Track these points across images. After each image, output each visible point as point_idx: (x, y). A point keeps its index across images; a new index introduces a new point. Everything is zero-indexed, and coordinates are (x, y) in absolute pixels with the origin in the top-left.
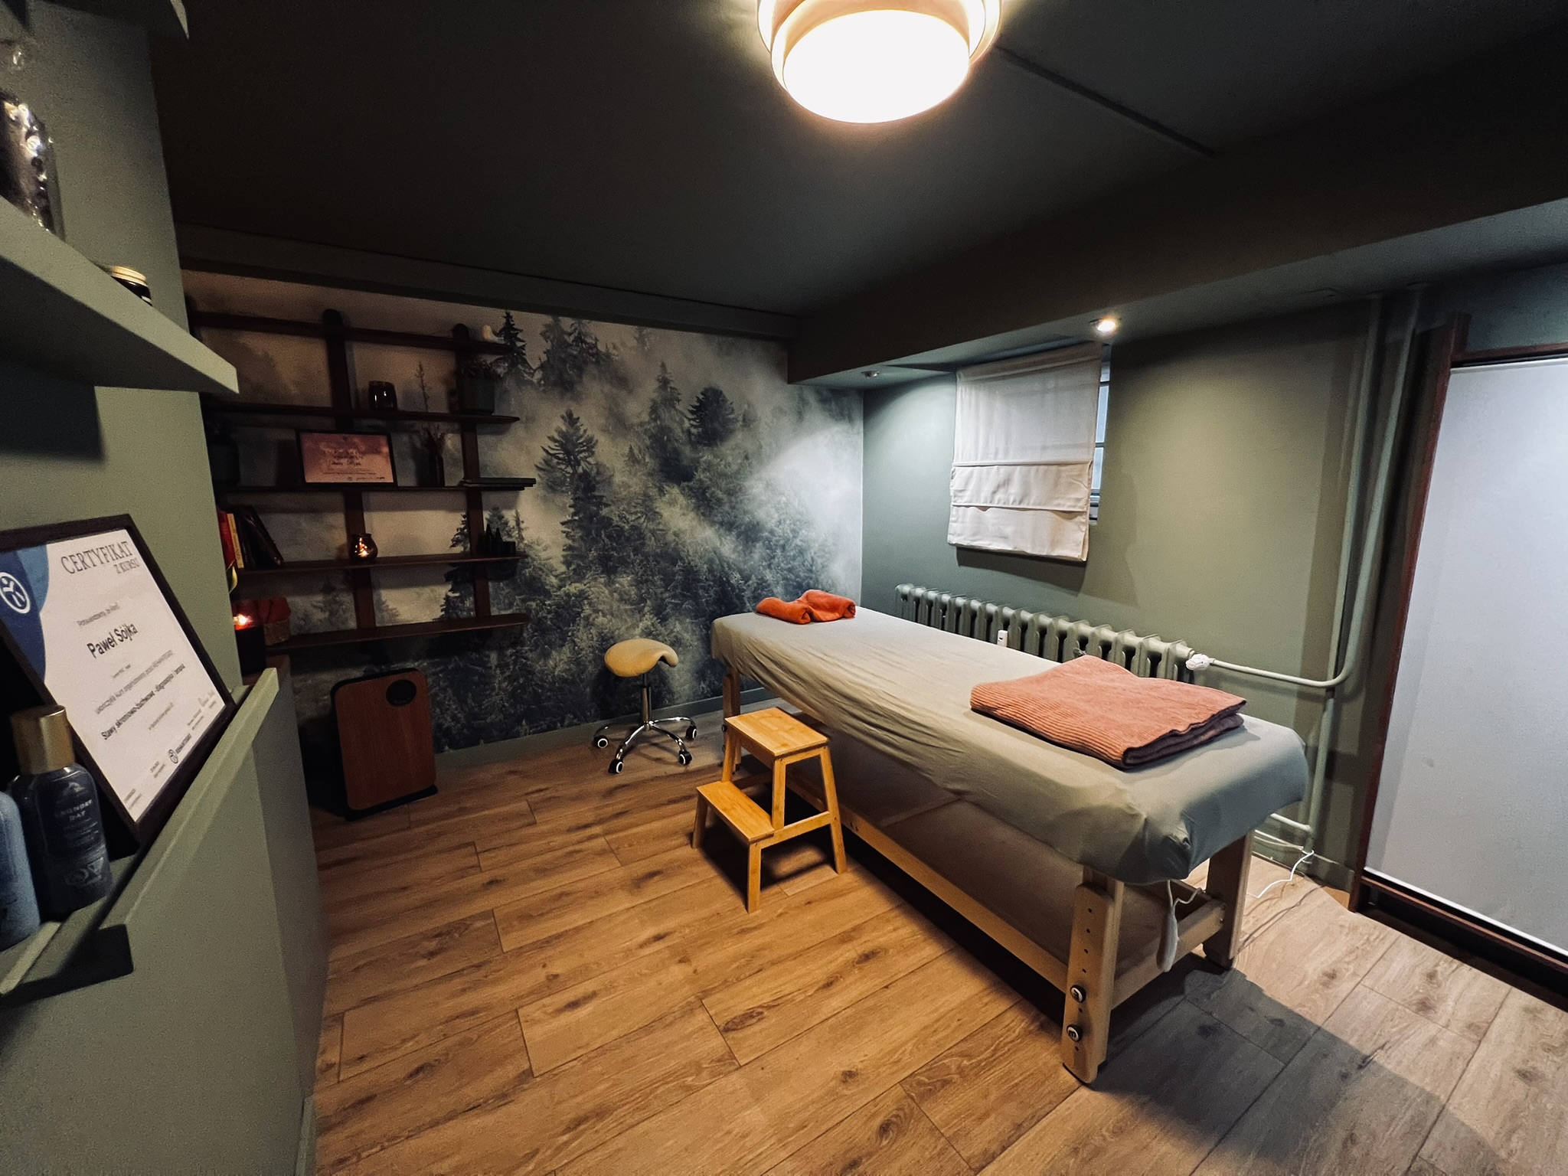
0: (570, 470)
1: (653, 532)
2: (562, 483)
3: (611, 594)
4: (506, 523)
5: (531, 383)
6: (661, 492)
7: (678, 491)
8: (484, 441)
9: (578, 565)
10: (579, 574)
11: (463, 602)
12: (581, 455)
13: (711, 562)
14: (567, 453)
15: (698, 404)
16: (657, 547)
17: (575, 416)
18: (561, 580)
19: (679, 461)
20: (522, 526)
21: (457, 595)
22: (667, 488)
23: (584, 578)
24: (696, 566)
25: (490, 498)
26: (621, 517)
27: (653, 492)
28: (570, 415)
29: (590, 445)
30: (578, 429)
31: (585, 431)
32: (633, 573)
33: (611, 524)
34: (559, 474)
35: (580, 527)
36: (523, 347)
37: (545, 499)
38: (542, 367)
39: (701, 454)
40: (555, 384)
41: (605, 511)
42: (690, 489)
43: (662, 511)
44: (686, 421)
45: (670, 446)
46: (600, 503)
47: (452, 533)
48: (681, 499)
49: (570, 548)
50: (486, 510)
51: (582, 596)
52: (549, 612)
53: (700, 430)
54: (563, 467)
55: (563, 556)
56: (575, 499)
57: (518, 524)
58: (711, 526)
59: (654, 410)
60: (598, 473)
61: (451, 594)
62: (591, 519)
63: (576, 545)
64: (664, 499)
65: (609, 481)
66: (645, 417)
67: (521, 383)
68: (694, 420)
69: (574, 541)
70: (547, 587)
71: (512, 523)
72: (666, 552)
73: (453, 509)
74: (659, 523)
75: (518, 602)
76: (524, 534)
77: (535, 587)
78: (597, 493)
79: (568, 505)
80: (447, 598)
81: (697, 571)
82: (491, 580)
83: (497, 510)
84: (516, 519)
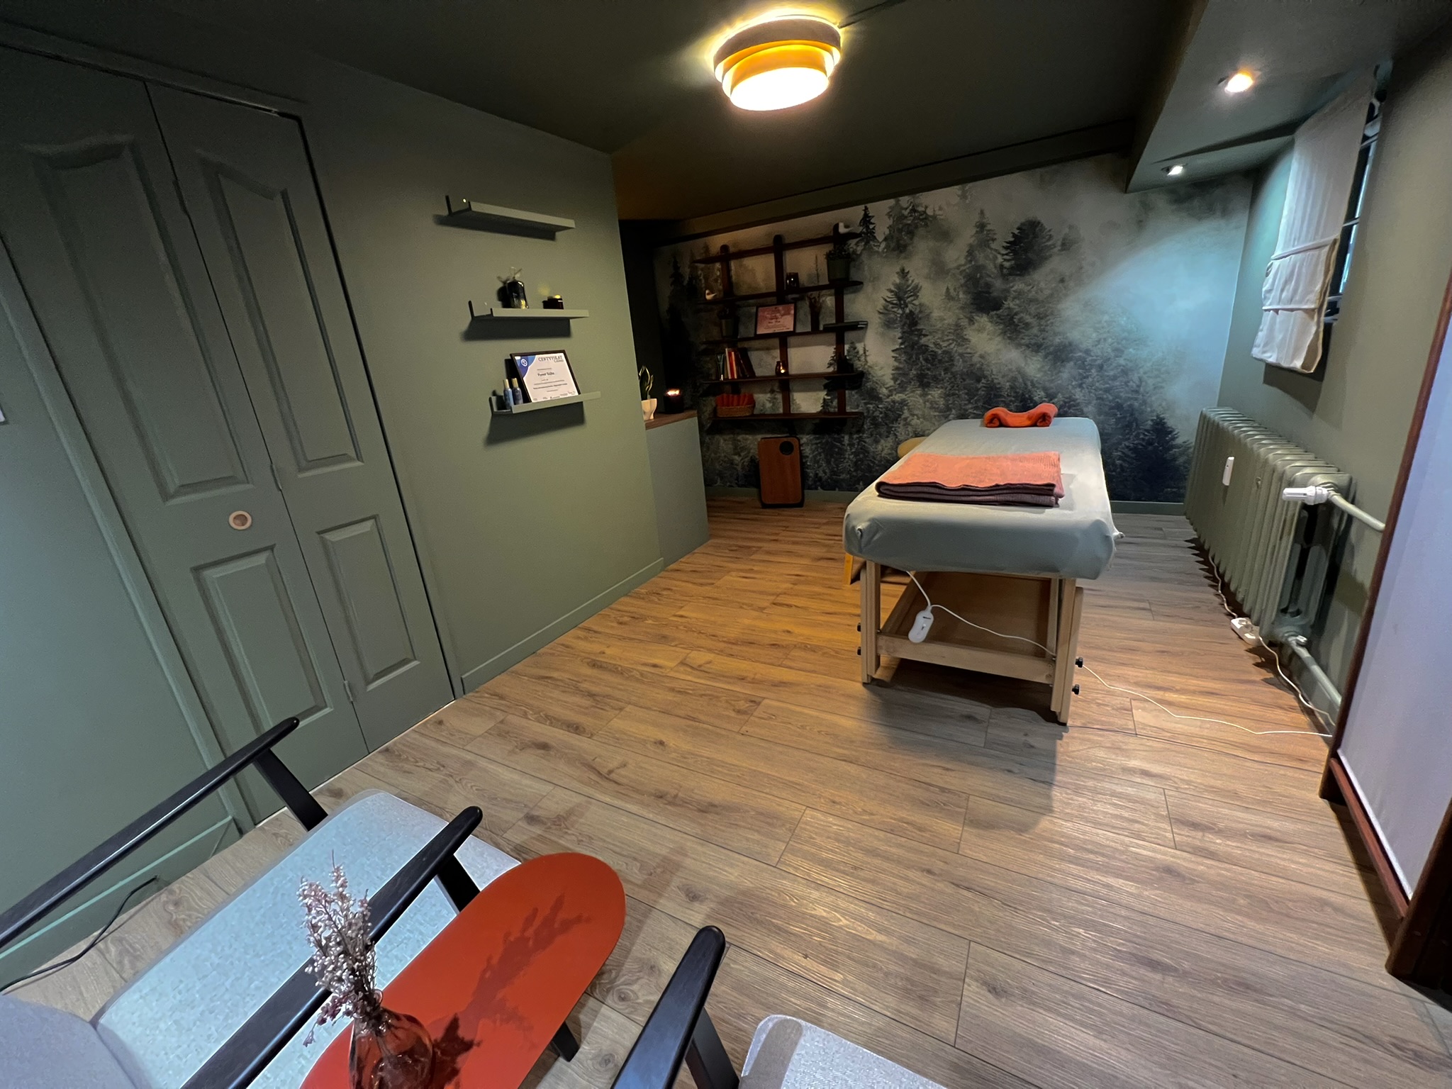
0: (900, 311)
1: (961, 355)
2: (894, 321)
3: (925, 403)
4: (858, 352)
5: (878, 252)
6: (971, 321)
7: (986, 319)
8: (847, 298)
9: (902, 381)
10: (902, 387)
11: (832, 402)
12: (909, 299)
13: (1014, 379)
14: (900, 299)
15: (1012, 239)
16: (964, 367)
17: (906, 271)
18: (890, 391)
19: (989, 293)
20: (867, 353)
21: (829, 397)
22: (977, 318)
23: (905, 390)
24: (999, 383)
25: (849, 336)
26: (936, 344)
27: (964, 322)
28: (903, 270)
29: (916, 291)
30: (907, 280)
31: (913, 281)
32: (942, 388)
33: (927, 350)
34: (892, 316)
35: (905, 352)
36: (873, 229)
37: (883, 335)
38: (885, 239)
39: (1011, 285)
40: (894, 250)
41: (923, 340)
42: (999, 316)
43: (971, 338)
44: (999, 256)
45: (982, 282)
46: (921, 334)
47: (828, 359)
48: (989, 326)
49: (897, 368)
50: (847, 344)
51: (903, 403)
52: (881, 413)
53: (1013, 262)
54: (895, 310)
55: (893, 374)
56: (903, 332)
57: (865, 353)
58: (1017, 349)
59: (970, 253)
60: (921, 312)
61: (826, 397)
62: (913, 348)
63: (901, 366)
64: (973, 327)
65: (928, 316)
66: (962, 261)
67: (872, 253)
68: (1006, 254)
69: (900, 363)
70: (880, 396)
71: (861, 352)
72: (972, 372)
73: (830, 345)
74: (967, 348)
75: (863, 404)
76: (868, 359)
77: (873, 396)
78: (918, 327)
79: (897, 337)
80: (824, 399)
81: (999, 388)
82: (847, 389)
83: (852, 343)
84: (864, 349)
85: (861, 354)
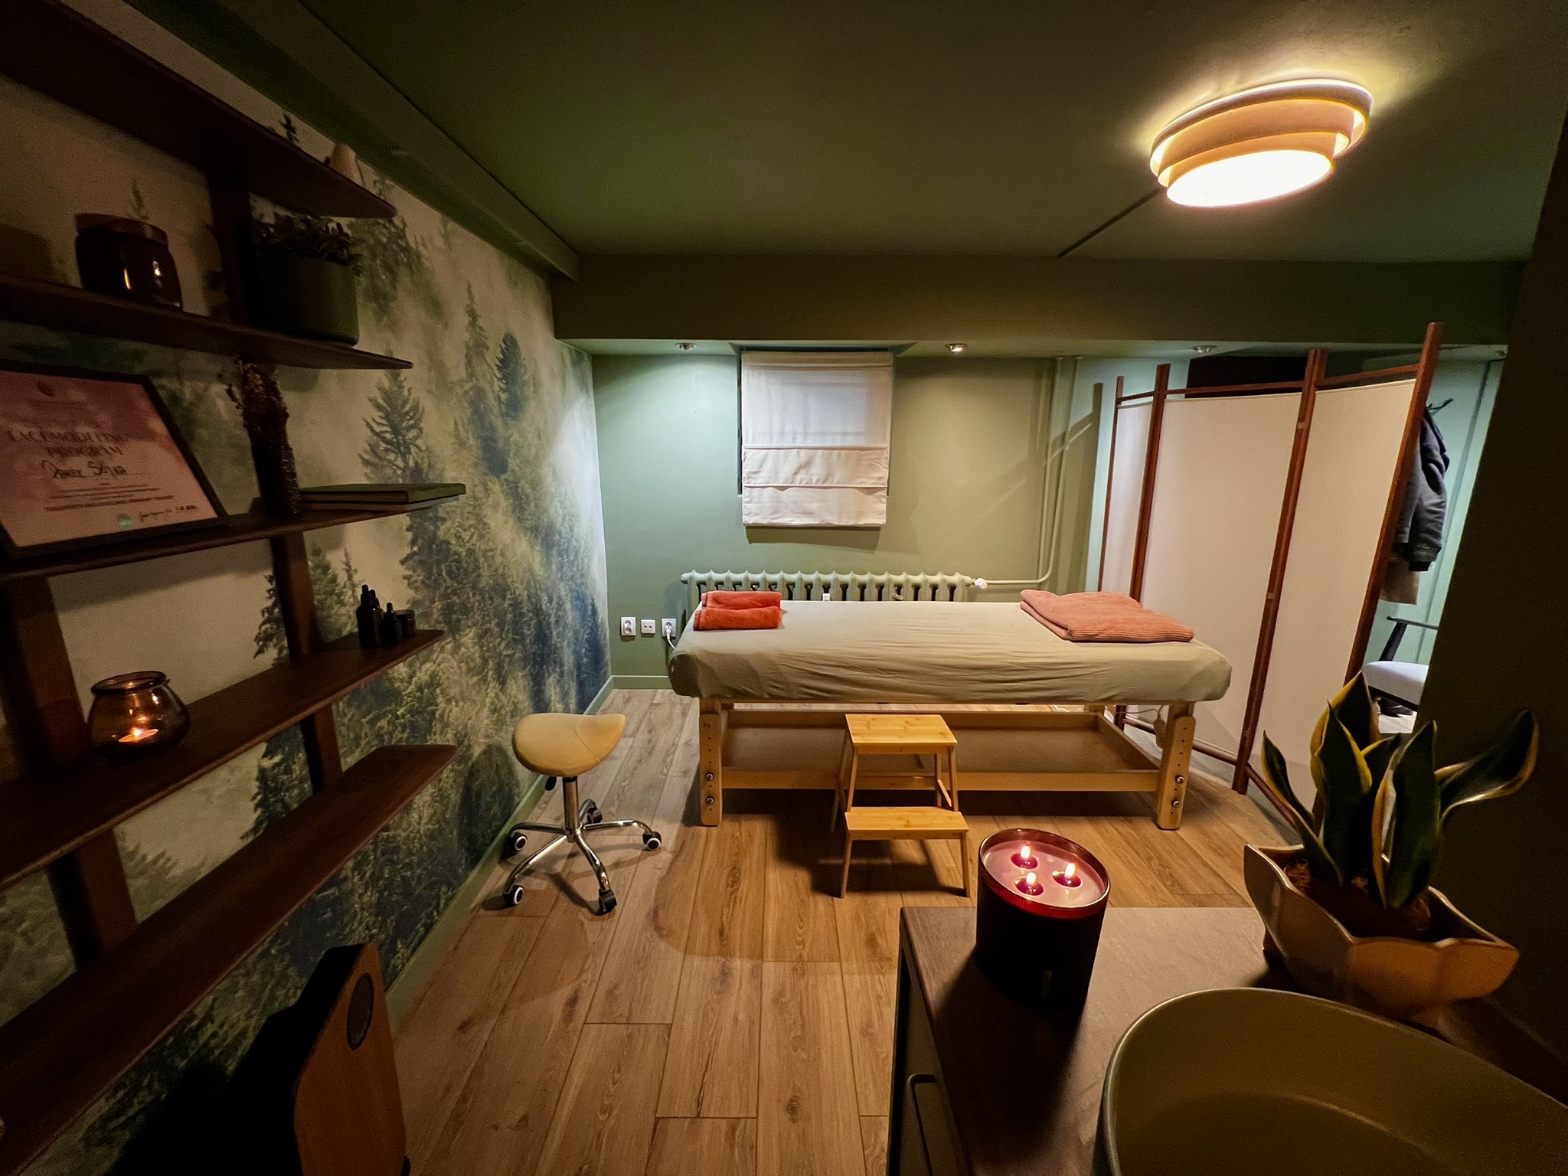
0: (400, 462)
1: (485, 555)
3: (459, 665)
4: (334, 580)
6: (486, 489)
7: (498, 487)
11: (288, 771)
12: (410, 435)
13: (528, 584)
14: (394, 430)
15: (502, 357)
16: (490, 577)
19: (495, 442)
21: (277, 759)
22: (490, 484)
24: (520, 595)
26: (457, 538)
27: (481, 492)
29: (418, 417)
32: (473, 625)
33: (448, 551)
34: (388, 472)
35: (422, 563)
39: (510, 431)
41: (442, 532)
42: (507, 483)
44: (496, 381)
45: (486, 419)
47: (254, 623)
48: (502, 500)
52: (404, 728)
53: (507, 395)
54: (392, 457)
57: (350, 578)
58: (525, 534)
59: (469, 361)
60: (430, 465)
61: (266, 763)
63: (419, 597)
64: (489, 502)
66: (463, 372)
68: (501, 380)
70: (397, 685)
72: (497, 584)
73: (250, 569)
74: (489, 540)
77: (383, 692)
79: (404, 528)
80: (262, 775)
81: (521, 602)
83: (317, 554)
84: (347, 568)
85: (342, 584)
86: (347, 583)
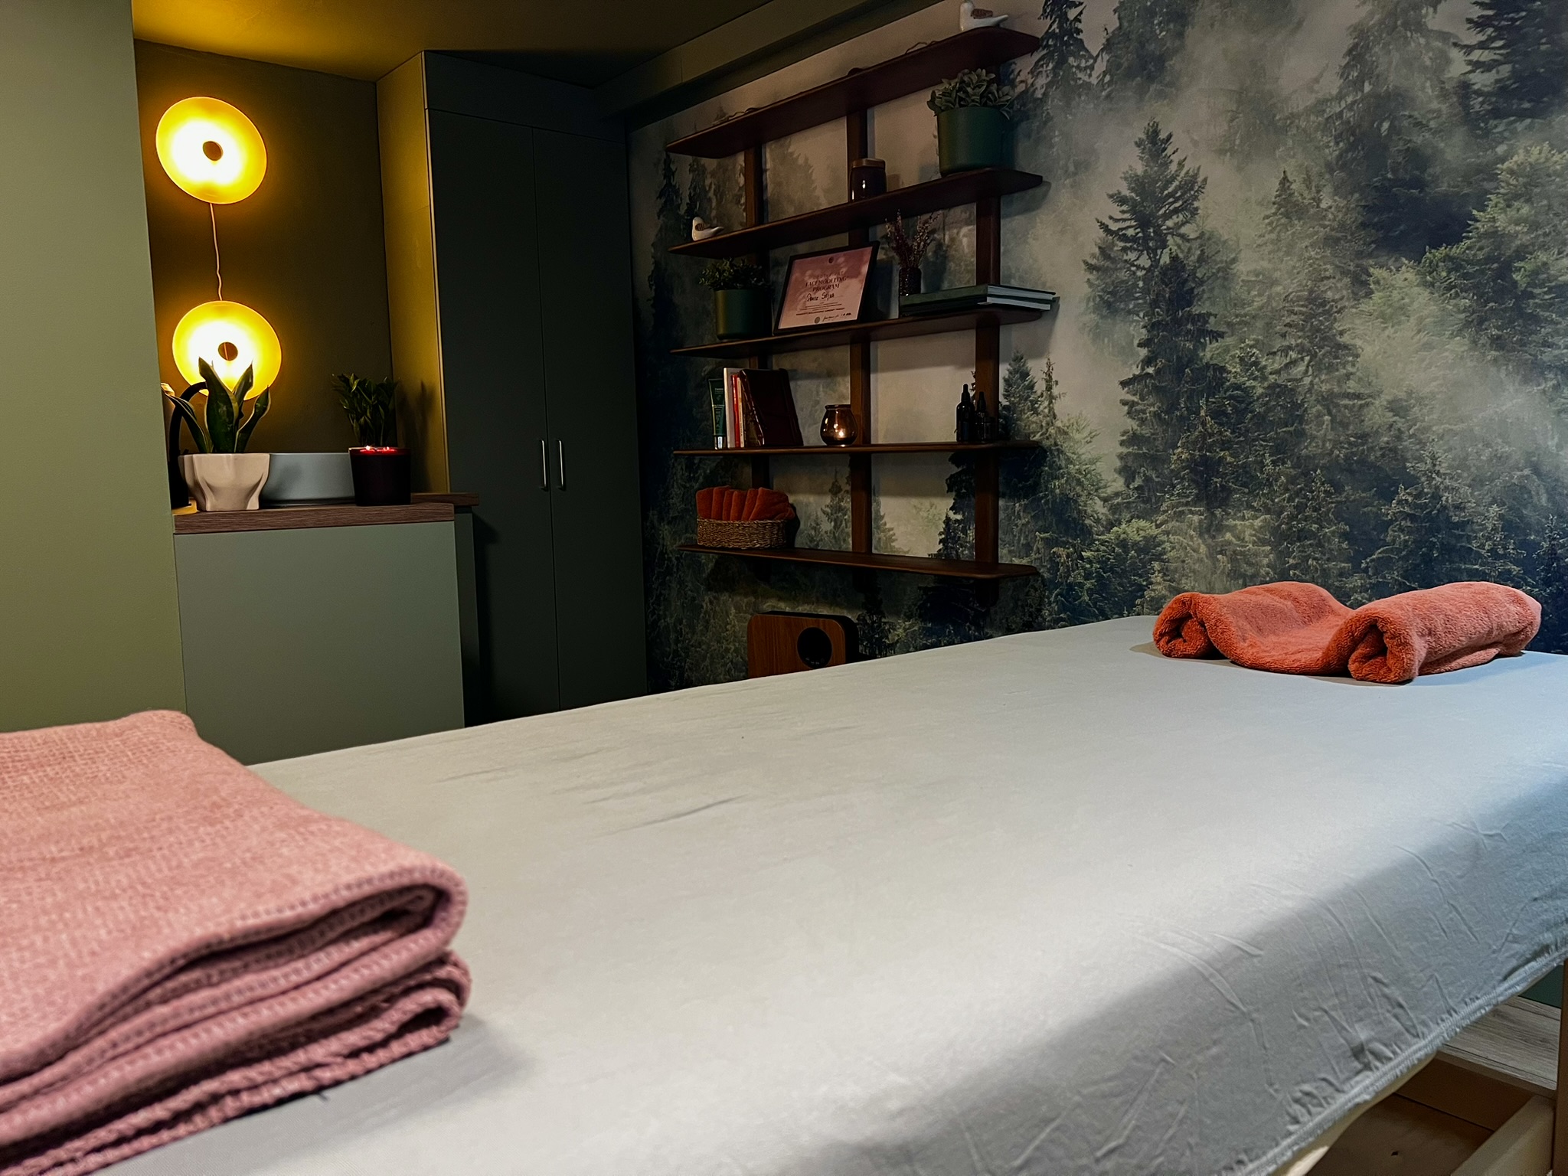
0: (1145, 261)
1: (1328, 401)
2: (1129, 293)
3: (1212, 556)
4: (1031, 387)
6: (1361, 284)
7: (1411, 276)
9: (1148, 479)
10: (1147, 501)
12: (1170, 223)
13: (1517, 495)
14: (1144, 222)
16: (1337, 444)
17: (1163, 136)
18: (1115, 509)
19: (1419, 184)
20: (1055, 391)
21: (959, 517)
22: (1376, 272)
23: (1156, 511)
24: (1459, 507)
25: (1012, 337)
26: (1249, 364)
27: (1336, 290)
28: (1153, 134)
29: (1191, 187)
30: (1166, 164)
31: (1181, 164)
32: (1268, 511)
33: (1221, 382)
34: (1123, 275)
35: (1157, 390)
36: (1077, 19)
37: (1097, 334)
39: (1501, 149)
40: (1130, 74)
41: (1210, 352)
42: (1455, 265)
43: (1359, 342)
44: (1456, 54)
45: (1397, 146)
46: (1203, 332)
48: (1423, 302)
49: (1133, 439)
50: (1005, 361)
51: (1149, 549)
52: (1088, 576)
53: (1505, 70)
55: (1121, 457)
56: (1152, 327)
57: (1049, 388)
58: (1526, 381)
59: (1357, 55)
60: (1202, 259)
61: (951, 514)
62: (1179, 371)
63: (1146, 431)
64: (1366, 306)
65: (1225, 274)
66: (1332, 85)
67: (1071, 89)
68: (1482, 46)
69: (1143, 422)
70: (1087, 522)
71: (1040, 387)
72: (1362, 462)
74: (1348, 376)
75: (1040, 545)
76: (1057, 406)
78: (1196, 310)
79: (1136, 342)
80: (948, 520)
81: (1462, 525)
82: (1004, 496)
83: (1018, 359)
84: (1047, 377)
85: (1039, 393)
86: (1045, 394)
